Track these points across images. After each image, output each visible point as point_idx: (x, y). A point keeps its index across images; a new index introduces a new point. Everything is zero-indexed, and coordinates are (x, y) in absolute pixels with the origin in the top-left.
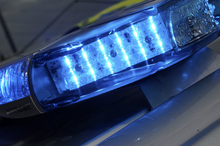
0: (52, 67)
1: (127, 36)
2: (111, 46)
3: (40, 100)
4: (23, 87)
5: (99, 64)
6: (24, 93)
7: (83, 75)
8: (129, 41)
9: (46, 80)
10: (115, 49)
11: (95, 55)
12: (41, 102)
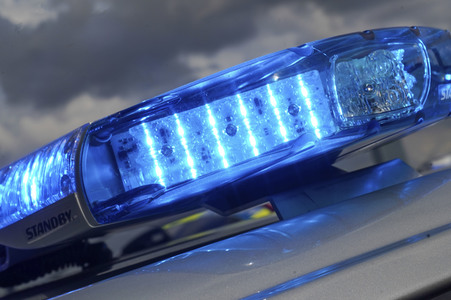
0: (122, 148)
1: (258, 105)
2: (229, 119)
3: (91, 202)
4: (65, 177)
5: (203, 149)
6: (65, 190)
7: (174, 168)
8: (260, 112)
9: (107, 171)
10: (234, 122)
11: (199, 133)
12: (95, 203)
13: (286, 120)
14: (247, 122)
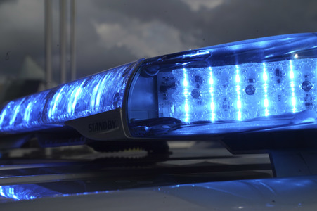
0: (163, 83)
1: (279, 75)
2: (251, 80)
3: (130, 118)
4: (117, 95)
5: (225, 100)
6: (115, 104)
7: (199, 108)
8: (279, 81)
9: (149, 98)
10: (255, 84)
11: (224, 86)
12: (132, 120)
13: (298, 93)
14: (265, 87)
